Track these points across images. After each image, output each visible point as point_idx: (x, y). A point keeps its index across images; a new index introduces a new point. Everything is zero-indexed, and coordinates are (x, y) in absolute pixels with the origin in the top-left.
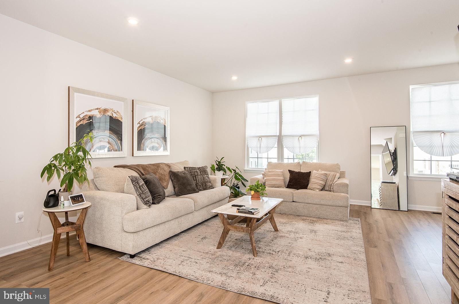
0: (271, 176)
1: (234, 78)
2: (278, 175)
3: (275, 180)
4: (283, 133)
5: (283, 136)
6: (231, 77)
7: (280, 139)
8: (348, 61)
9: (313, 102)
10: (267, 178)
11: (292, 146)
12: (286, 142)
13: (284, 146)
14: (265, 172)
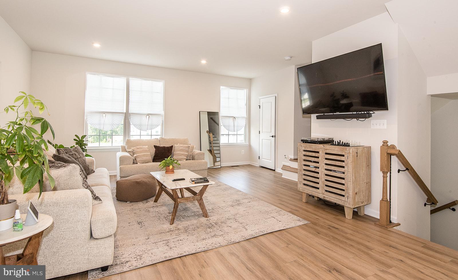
0: (141, 152)
1: (97, 45)
2: (146, 151)
3: (145, 156)
4: (130, 111)
5: (130, 114)
6: (93, 43)
7: (127, 116)
8: (204, 62)
9: (159, 86)
10: (138, 155)
11: (140, 124)
12: (133, 120)
13: (131, 124)
14: (134, 149)
